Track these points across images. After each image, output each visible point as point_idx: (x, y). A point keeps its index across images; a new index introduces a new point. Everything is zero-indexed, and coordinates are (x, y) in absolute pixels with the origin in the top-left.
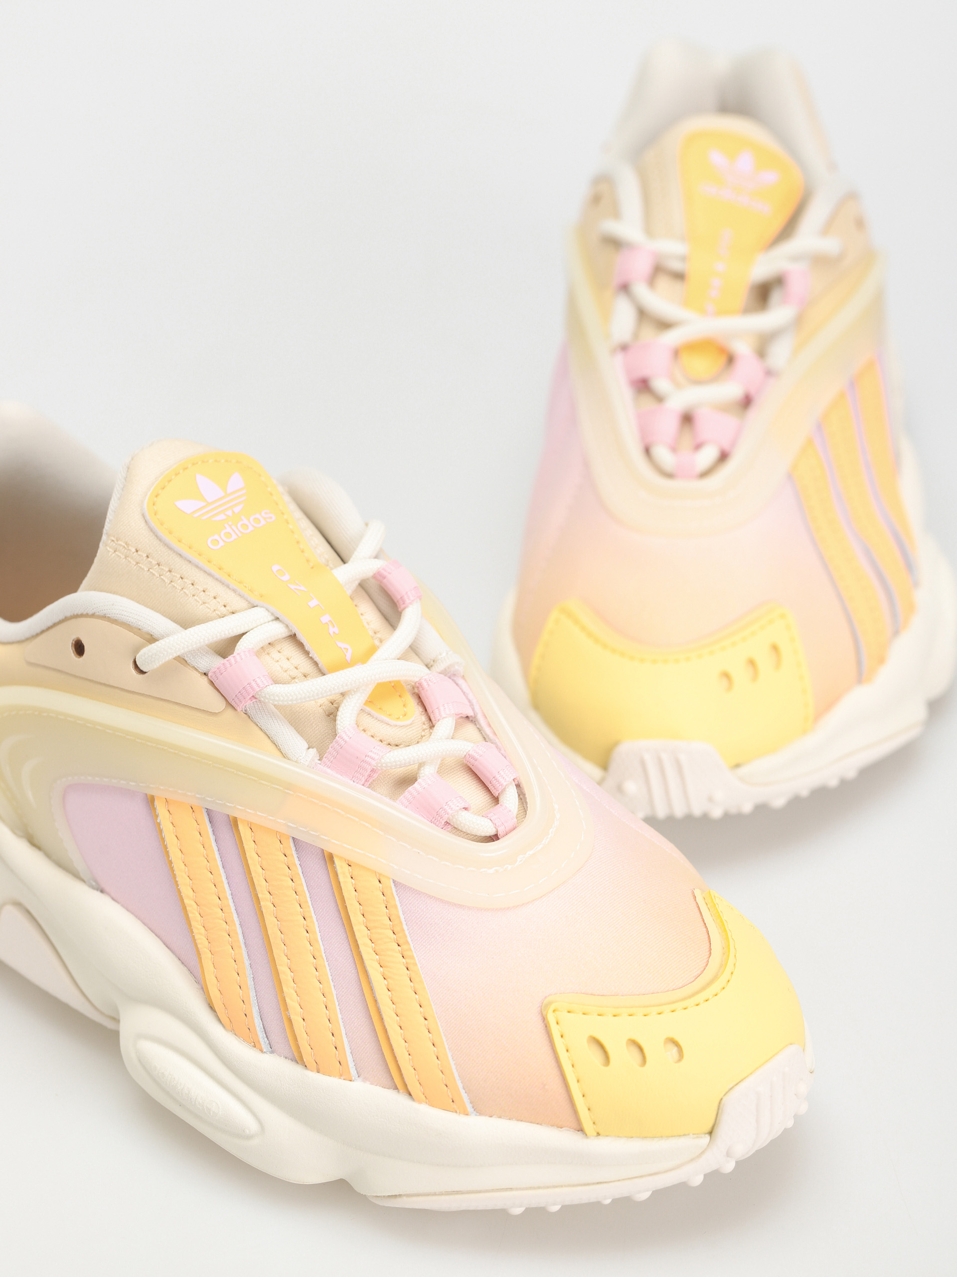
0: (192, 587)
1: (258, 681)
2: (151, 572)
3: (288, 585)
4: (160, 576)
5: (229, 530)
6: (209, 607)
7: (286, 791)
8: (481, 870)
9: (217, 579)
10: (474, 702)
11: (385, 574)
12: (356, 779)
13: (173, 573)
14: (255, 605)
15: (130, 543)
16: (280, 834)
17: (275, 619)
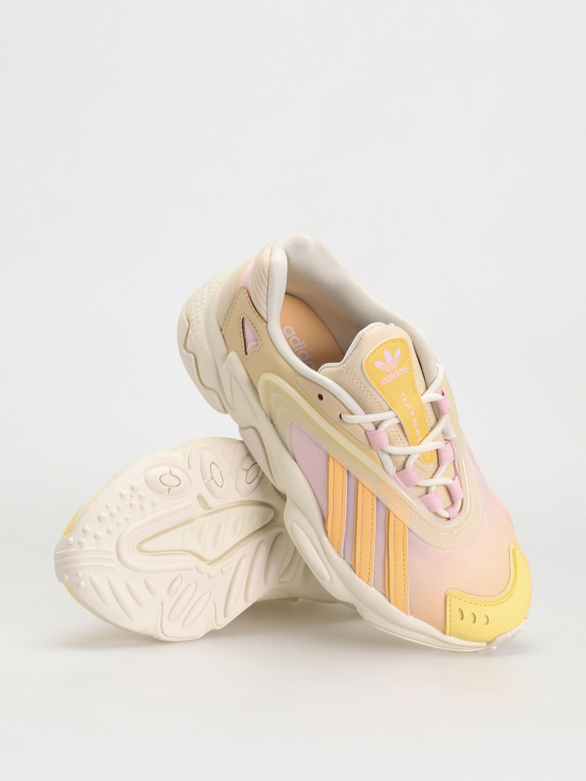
1: (384, 442)
2: (357, 385)
3: (405, 403)
4: (360, 387)
5: (390, 376)
8: (441, 533)
10: (456, 454)
11: (440, 402)
14: (391, 410)
16: (373, 493)
17: (396, 416)
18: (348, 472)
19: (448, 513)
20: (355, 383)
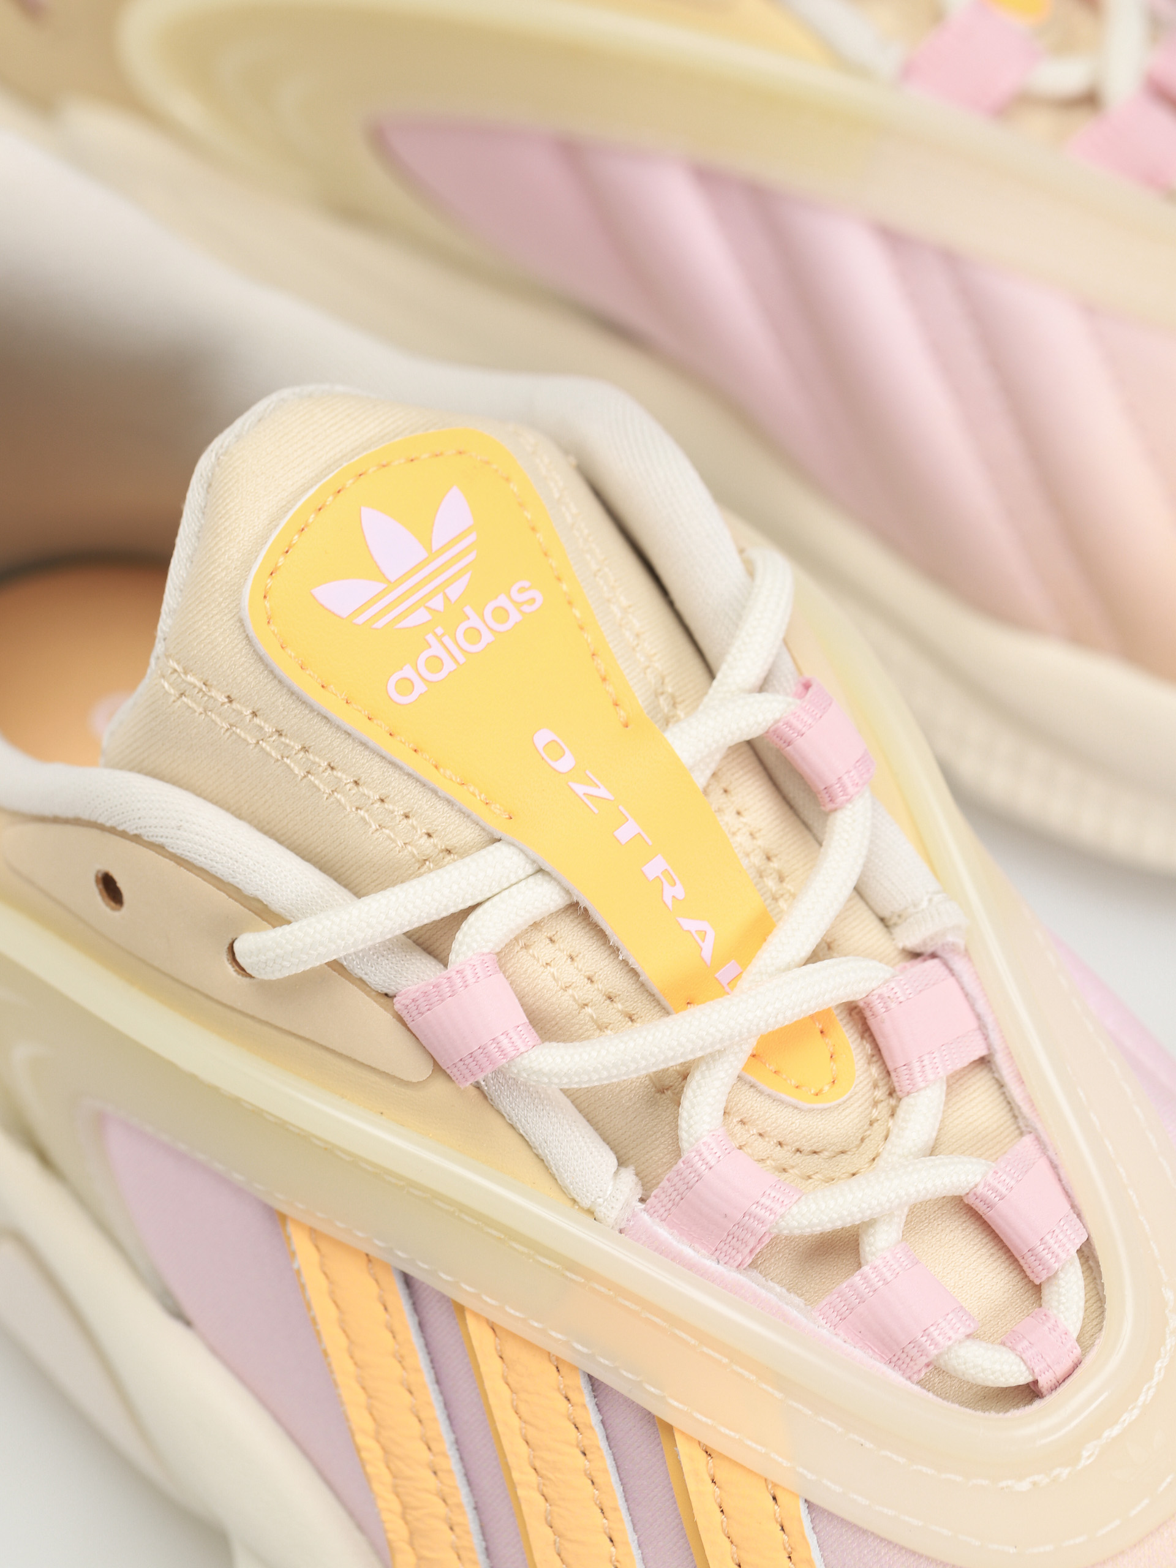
0: (355, 790)
1: (505, 1042)
2: (262, 749)
3: (570, 784)
4: (282, 757)
5: (437, 649)
6: (392, 836)
7: (568, 1274)
8: (1003, 1484)
9: (410, 775)
10: (989, 1020)
11: (791, 734)
12: (723, 1254)
13: (311, 757)
14: (497, 837)
15: (215, 683)
16: (557, 1359)
17: (540, 870)
18: (407, 1281)
19: (1013, 1356)
20: (248, 744)
